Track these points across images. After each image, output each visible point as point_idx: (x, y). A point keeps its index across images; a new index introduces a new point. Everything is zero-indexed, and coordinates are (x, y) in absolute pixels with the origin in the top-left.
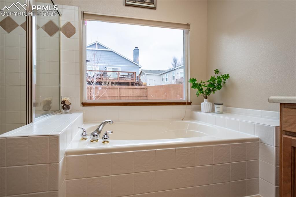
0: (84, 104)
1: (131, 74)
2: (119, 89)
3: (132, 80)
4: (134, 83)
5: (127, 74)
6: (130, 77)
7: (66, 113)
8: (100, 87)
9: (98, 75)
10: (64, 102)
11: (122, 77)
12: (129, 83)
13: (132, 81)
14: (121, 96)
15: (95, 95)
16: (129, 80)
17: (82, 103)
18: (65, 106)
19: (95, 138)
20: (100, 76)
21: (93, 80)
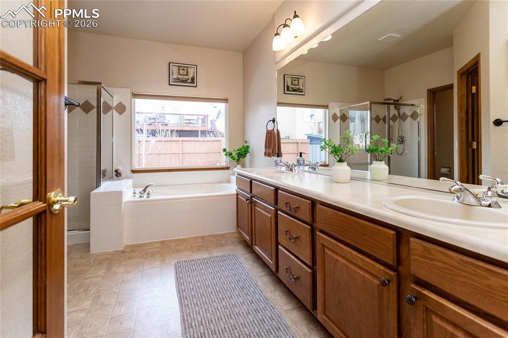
0: (134, 172)
1: (202, 117)
2: (180, 142)
3: (202, 127)
4: (205, 131)
5: (195, 118)
6: (200, 122)
7: (119, 180)
8: (153, 140)
9: (150, 119)
10: (116, 171)
11: (188, 122)
12: (198, 131)
13: (203, 129)
14: (183, 152)
15: (145, 152)
16: (199, 127)
17: (132, 170)
18: (118, 174)
19: (142, 195)
20: (154, 121)
21: (143, 128)
